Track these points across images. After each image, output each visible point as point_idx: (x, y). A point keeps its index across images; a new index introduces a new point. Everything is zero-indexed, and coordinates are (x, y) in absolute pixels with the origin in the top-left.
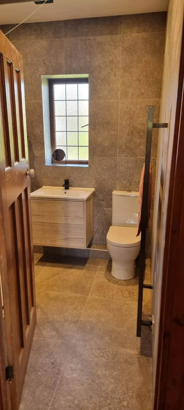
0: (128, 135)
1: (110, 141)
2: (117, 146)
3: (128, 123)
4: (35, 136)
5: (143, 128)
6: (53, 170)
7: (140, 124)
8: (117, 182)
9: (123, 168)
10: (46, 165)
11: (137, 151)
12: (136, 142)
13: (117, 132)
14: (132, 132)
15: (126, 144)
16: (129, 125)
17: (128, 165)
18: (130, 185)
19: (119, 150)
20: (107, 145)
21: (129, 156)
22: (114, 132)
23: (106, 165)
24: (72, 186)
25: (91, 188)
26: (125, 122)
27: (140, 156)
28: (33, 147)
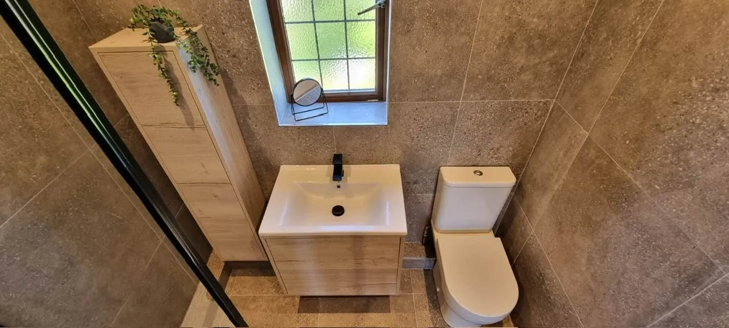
0: (499, 46)
1: (448, 62)
2: (464, 76)
3: (507, 14)
4: (234, 56)
5: (545, 26)
6: (299, 135)
7: (539, 18)
8: (450, 151)
9: (469, 123)
10: (280, 125)
11: (512, 84)
12: (516, 64)
13: (472, 40)
14: (511, 39)
15: (488, 71)
16: (508, 19)
17: (483, 116)
18: (478, 155)
19: (467, 84)
20: (439, 72)
21: (490, 98)
22: (465, 39)
23: (430, 119)
24: (347, 163)
25: (392, 163)
26: (497, 9)
27: (516, 98)
28: (237, 85)
